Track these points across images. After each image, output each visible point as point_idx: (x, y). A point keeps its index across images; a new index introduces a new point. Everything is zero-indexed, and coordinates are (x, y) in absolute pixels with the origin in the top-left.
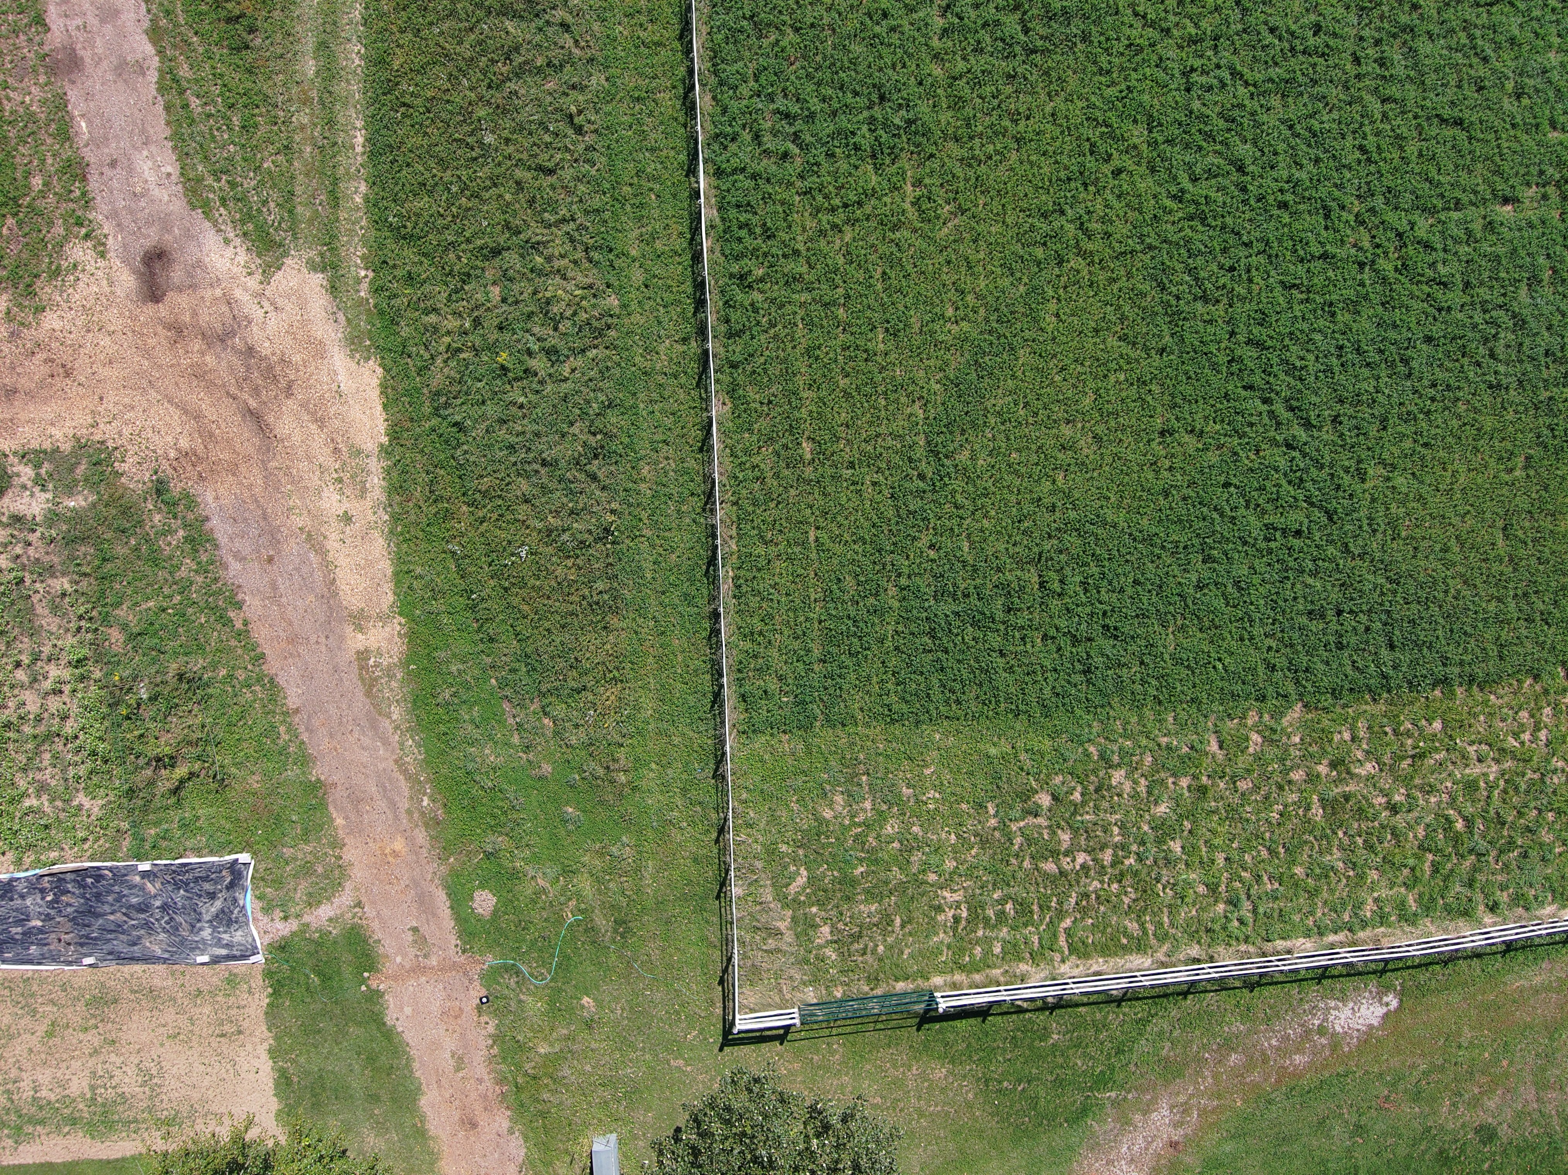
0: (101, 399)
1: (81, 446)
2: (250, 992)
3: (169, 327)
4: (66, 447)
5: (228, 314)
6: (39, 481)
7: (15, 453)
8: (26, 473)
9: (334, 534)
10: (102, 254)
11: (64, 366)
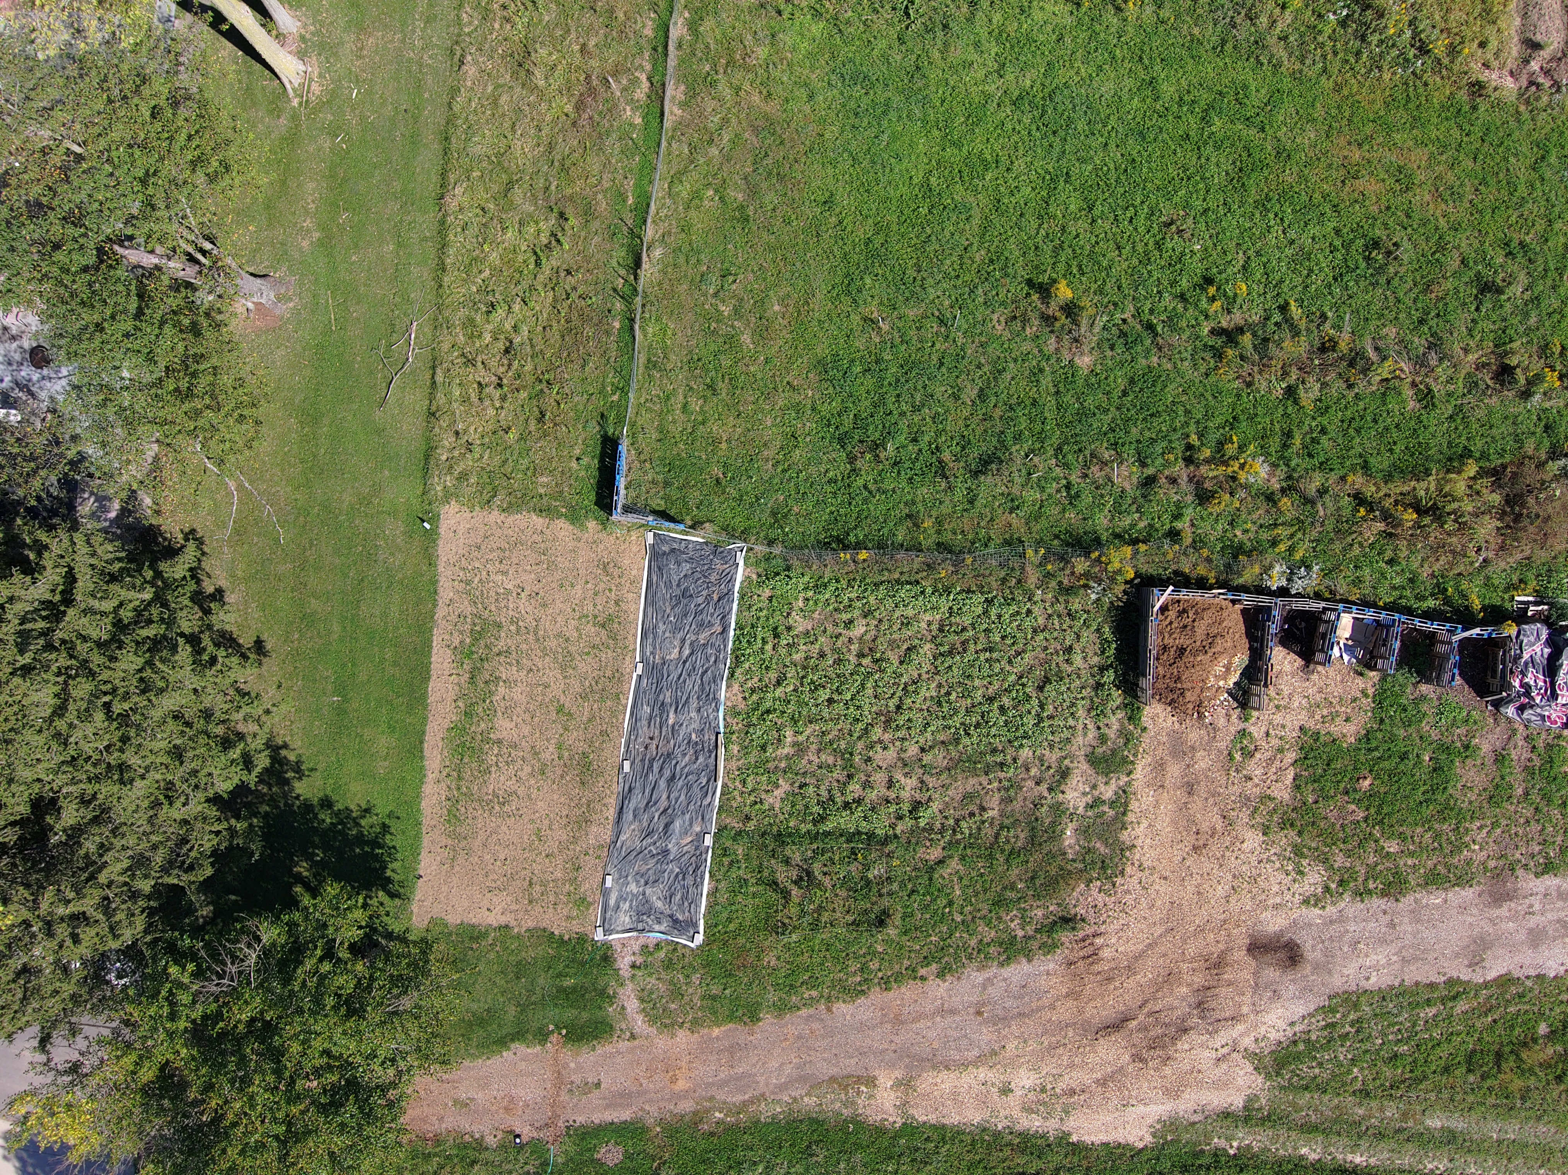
0: (1165, 878)
1: (1124, 849)
2: (568, 917)
3: (1222, 955)
4: (1124, 836)
5: (1224, 1015)
6: (1097, 802)
7: (1128, 784)
8: (1108, 792)
9: (992, 1076)
10: (1306, 902)
11: (1205, 845)
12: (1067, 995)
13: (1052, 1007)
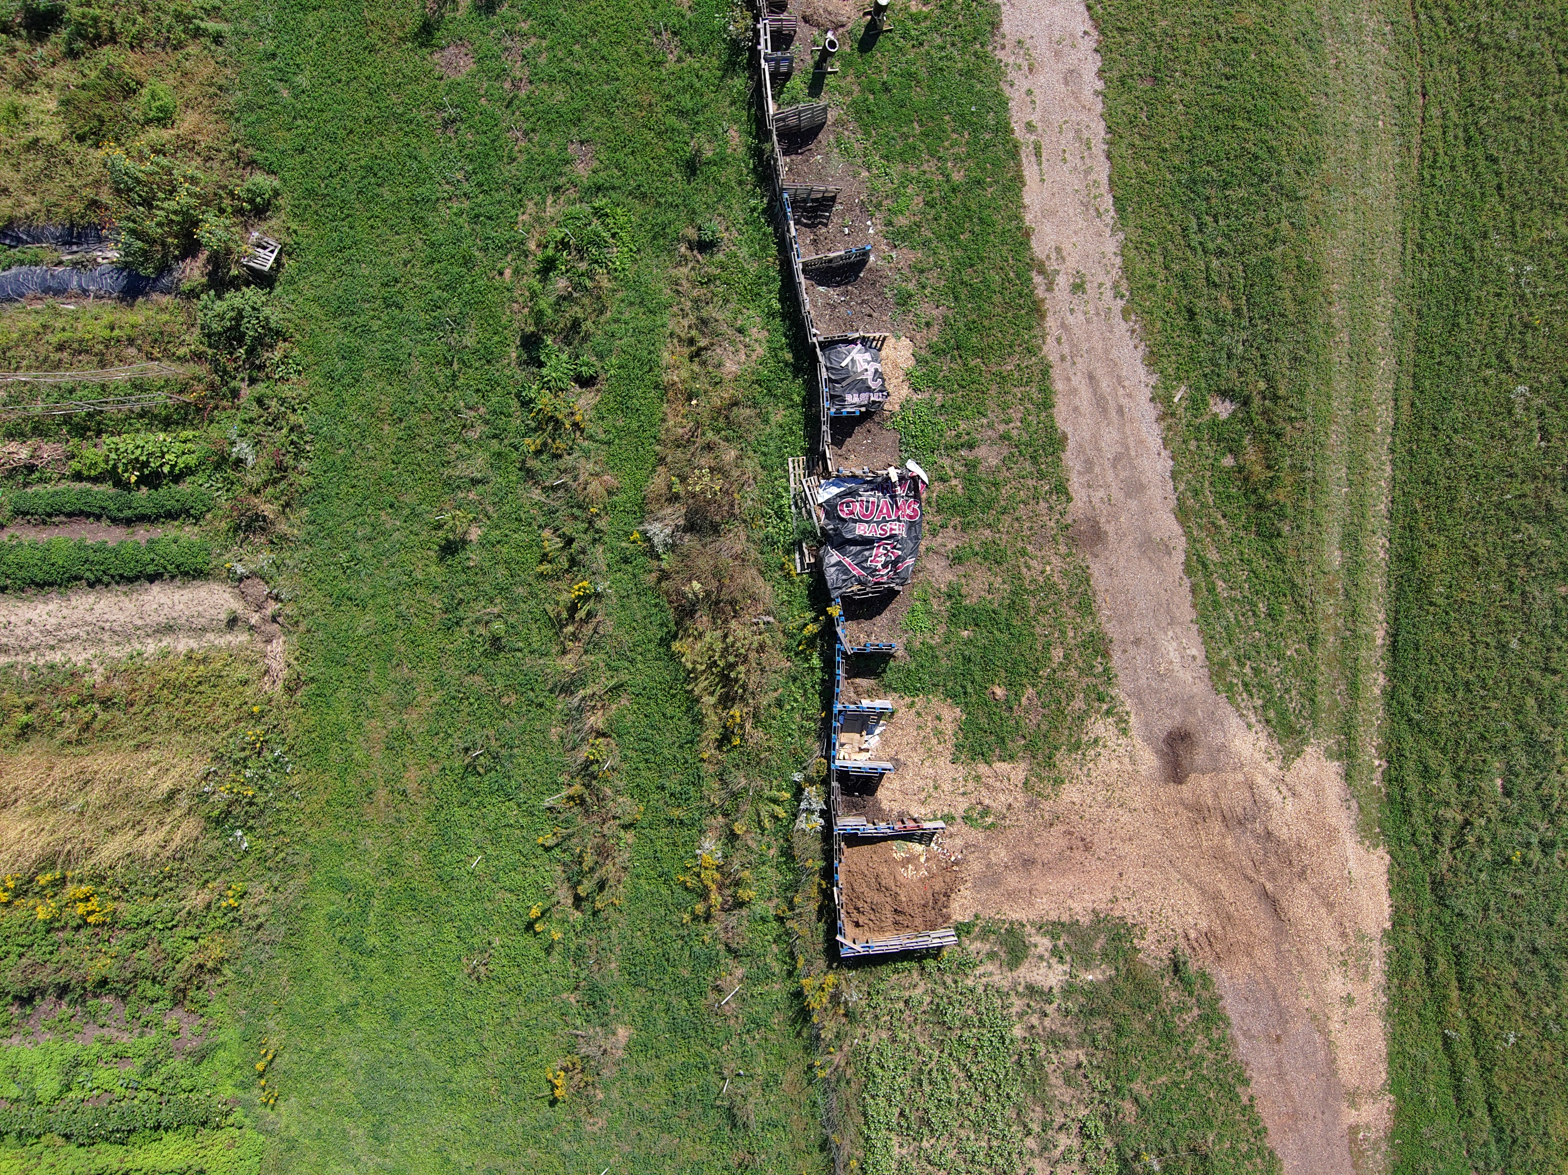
0: (1121, 875)
1: (1099, 920)
3: (1190, 807)
4: (1085, 920)
5: (1249, 797)
6: (1055, 951)
7: (1033, 924)
8: (1044, 943)
9: (1337, 1014)
10: (1124, 732)
11: (1083, 840)
12: (1249, 955)
13: (1263, 969)
